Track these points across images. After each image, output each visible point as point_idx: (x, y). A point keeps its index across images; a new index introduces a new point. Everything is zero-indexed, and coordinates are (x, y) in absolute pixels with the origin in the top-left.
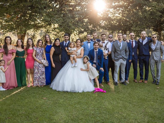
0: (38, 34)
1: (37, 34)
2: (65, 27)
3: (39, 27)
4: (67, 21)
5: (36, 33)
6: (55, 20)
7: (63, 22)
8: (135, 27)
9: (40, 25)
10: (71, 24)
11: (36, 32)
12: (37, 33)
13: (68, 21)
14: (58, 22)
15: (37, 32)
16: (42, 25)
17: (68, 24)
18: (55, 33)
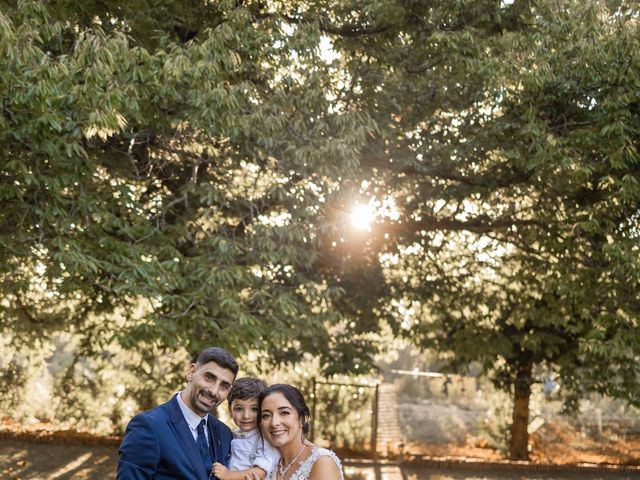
0: (37, 365)
1: (33, 361)
2: (193, 317)
3: (42, 321)
4: (204, 278)
5: (28, 358)
6: (130, 272)
7: (183, 286)
8: (604, 341)
9: (50, 311)
10: (230, 301)
11: (25, 350)
12: (36, 355)
13: (211, 280)
14: (146, 281)
15: (32, 352)
16: (61, 313)
17: (211, 302)
18: (136, 358)
